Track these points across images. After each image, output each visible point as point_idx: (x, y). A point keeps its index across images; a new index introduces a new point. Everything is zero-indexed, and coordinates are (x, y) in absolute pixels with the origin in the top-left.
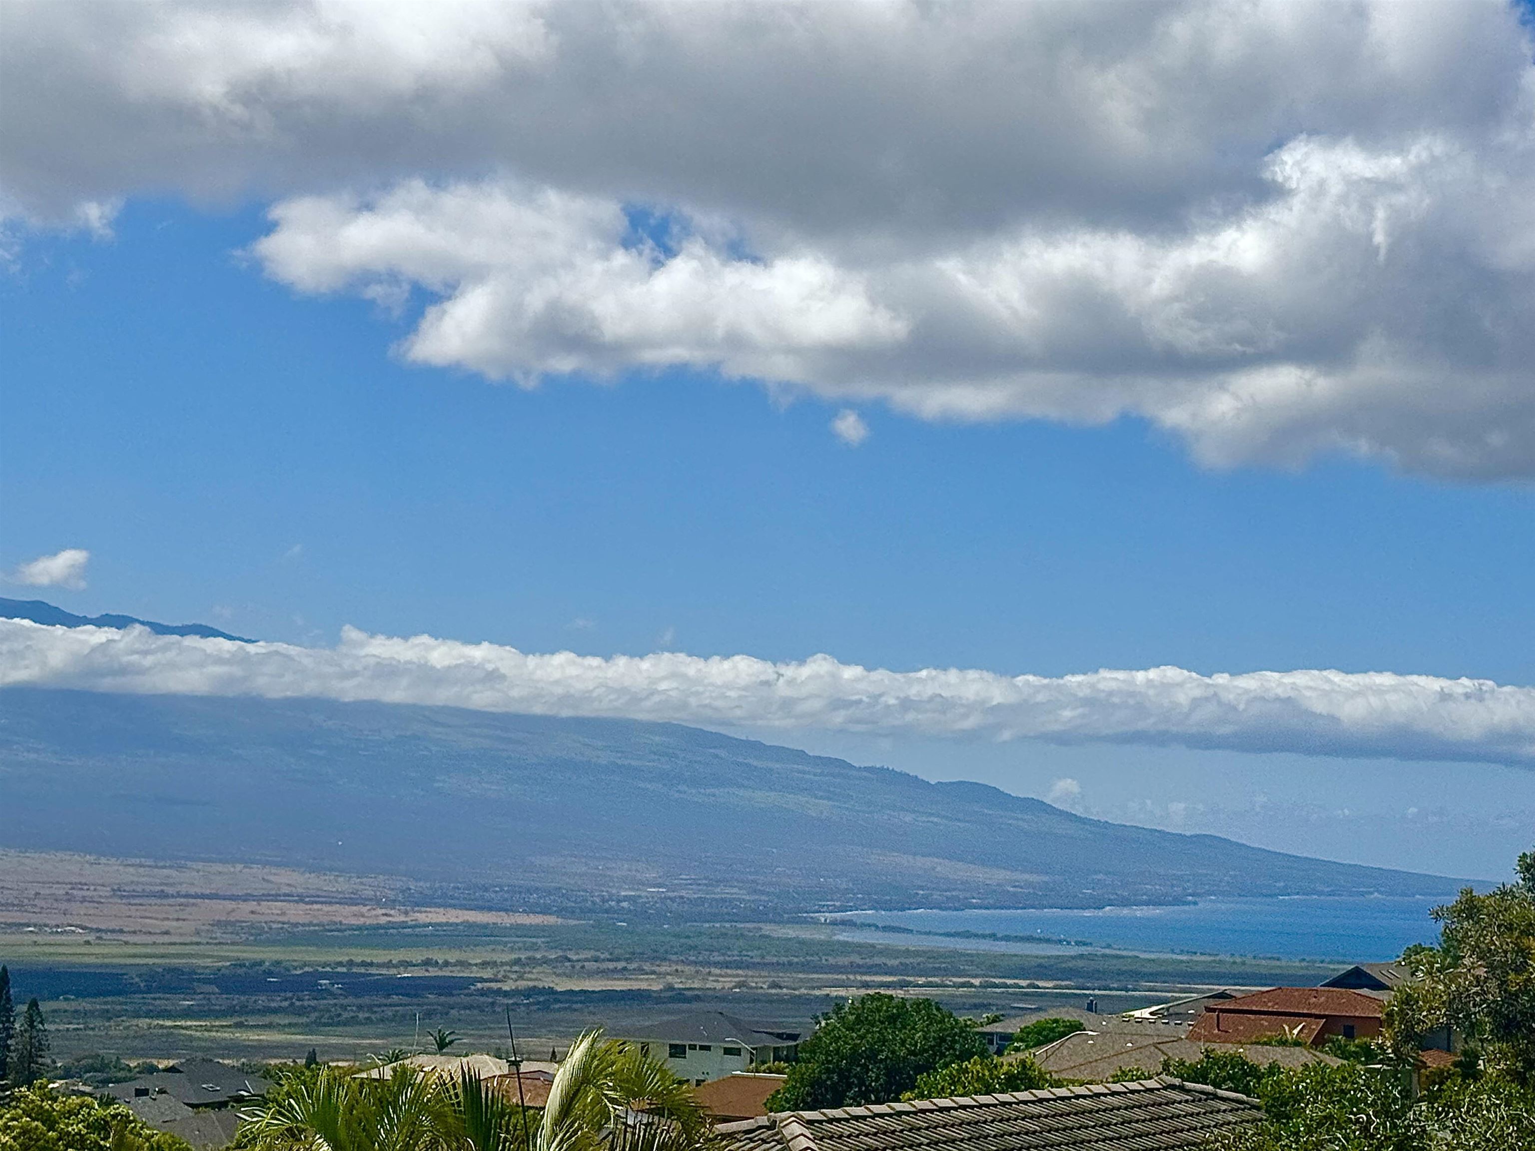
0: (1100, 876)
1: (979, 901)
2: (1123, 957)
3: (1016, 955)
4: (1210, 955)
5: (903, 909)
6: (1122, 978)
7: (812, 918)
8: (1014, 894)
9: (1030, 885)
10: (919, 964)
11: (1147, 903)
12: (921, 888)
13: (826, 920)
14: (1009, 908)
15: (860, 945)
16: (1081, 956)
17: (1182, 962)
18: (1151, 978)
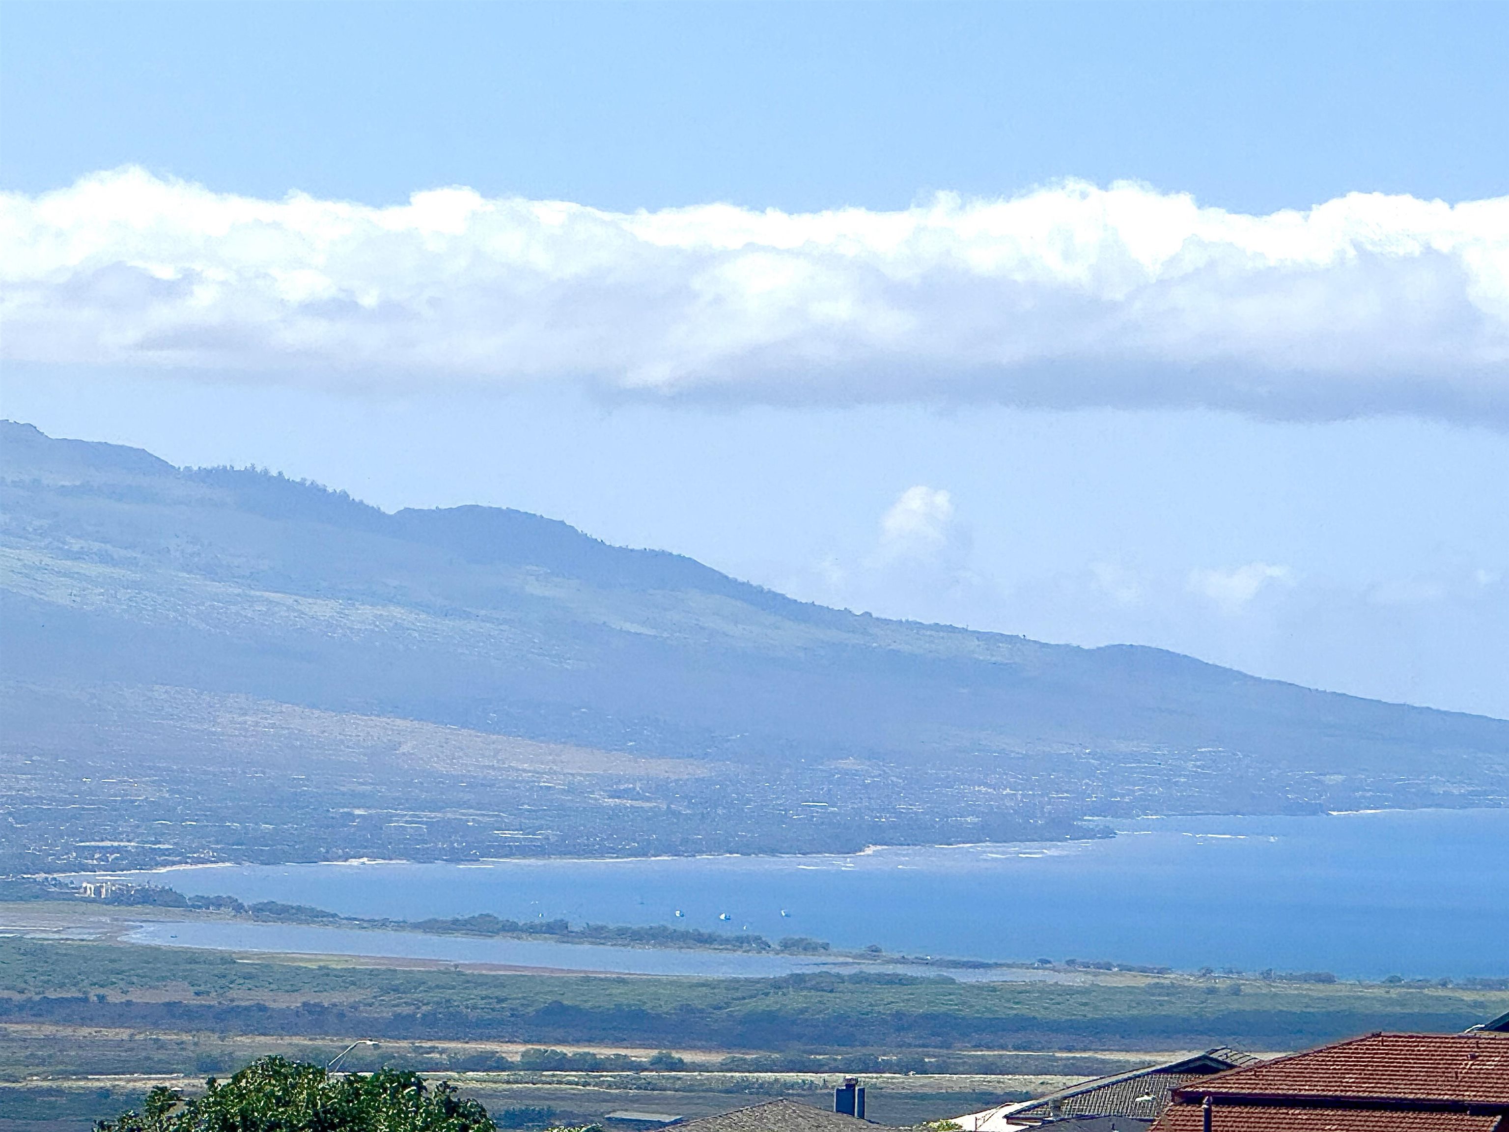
0: (849, 764)
1: (519, 835)
2: (912, 981)
3: (621, 981)
4: (1143, 970)
5: (307, 858)
6: (909, 1038)
7: (58, 884)
8: (615, 814)
9: (661, 789)
10: (354, 1007)
11: (977, 835)
12: (361, 799)
13: (98, 891)
14: (602, 853)
15: (193, 958)
16: (798, 980)
17: (1070, 991)
18: (987, 1038)
